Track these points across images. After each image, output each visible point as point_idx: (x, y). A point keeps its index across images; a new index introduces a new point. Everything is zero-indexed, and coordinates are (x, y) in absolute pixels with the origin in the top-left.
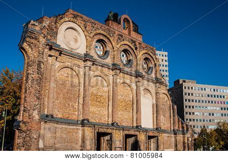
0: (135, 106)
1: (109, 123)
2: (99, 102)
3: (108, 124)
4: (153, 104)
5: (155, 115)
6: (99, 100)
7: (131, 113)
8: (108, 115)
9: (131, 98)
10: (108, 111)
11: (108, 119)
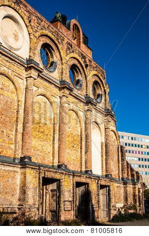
0: (84, 143)
1: (55, 164)
2: (43, 132)
3: (53, 166)
4: (102, 143)
5: (104, 157)
6: (42, 130)
7: (79, 153)
8: (53, 153)
9: (79, 132)
10: (53, 147)
11: (53, 160)
